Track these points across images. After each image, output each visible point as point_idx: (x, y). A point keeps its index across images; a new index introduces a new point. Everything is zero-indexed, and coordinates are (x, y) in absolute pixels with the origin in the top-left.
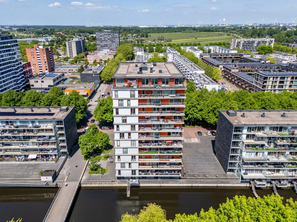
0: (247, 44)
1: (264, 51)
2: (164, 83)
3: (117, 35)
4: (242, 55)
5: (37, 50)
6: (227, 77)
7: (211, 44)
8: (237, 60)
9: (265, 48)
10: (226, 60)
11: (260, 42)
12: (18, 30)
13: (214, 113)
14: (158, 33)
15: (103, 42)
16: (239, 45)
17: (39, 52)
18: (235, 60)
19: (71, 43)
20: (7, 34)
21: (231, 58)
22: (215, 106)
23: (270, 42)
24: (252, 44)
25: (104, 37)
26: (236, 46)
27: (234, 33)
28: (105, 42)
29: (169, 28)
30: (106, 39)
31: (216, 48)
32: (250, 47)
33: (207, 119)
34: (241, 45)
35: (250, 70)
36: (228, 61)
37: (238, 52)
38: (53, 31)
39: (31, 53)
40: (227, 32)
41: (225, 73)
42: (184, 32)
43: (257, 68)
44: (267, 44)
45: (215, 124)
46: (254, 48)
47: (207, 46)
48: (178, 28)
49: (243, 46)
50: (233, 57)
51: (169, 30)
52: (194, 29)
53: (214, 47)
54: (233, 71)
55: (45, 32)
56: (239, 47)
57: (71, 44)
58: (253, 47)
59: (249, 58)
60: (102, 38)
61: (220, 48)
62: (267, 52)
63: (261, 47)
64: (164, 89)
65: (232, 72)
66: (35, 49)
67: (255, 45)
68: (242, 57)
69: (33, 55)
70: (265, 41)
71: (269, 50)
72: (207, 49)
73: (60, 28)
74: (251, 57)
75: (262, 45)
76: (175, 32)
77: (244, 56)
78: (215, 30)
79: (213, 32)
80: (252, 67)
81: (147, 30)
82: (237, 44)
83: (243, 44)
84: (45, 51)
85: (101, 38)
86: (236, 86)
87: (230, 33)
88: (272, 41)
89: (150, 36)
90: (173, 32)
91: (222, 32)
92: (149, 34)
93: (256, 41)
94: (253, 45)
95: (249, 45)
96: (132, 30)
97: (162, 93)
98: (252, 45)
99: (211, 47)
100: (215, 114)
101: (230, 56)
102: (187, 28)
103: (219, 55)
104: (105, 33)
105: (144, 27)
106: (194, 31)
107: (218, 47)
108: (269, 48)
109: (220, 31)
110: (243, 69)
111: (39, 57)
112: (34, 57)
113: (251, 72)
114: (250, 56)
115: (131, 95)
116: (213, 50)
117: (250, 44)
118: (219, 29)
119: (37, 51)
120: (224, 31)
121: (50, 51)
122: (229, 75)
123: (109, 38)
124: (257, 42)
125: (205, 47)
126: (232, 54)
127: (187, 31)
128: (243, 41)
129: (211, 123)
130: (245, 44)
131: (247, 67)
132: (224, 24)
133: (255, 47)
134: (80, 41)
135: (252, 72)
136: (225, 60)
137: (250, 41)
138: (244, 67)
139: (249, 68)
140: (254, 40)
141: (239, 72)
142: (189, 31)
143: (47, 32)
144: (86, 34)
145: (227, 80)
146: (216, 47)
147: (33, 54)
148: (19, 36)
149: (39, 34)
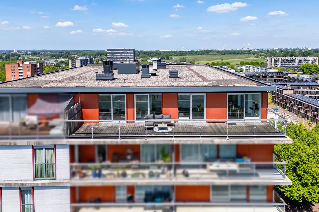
0: (286, 63)
1: (310, 70)
2: (184, 111)
3: (131, 54)
4: (287, 74)
5: (19, 66)
6: (277, 100)
7: (242, 63)
8: (280, 80)
9: (310, 67)
10: (266, 80)
11: (302, 61)
12: (32, 54)
13: (295, 175)
14: (180, 55)
15: (115, 61)
16: (276, 65)
17: (22, 69)
18: (277, 80)
19: (75, 61)
20: (17, 56)
21: (272, 77)
22: (296, 159)
23: (314, 61)
24: (292, 62)
25: (116, 55)
26: (273, 65)
27: (263, 56)
28: (117, 61)
29: (191, 51)
30: (119, 58)
31: (249, 68)
32: (290, 66)
33: (283, 188)
34: (279, 64)
35: (308, 92)
36: (269, 81)
37: (278, 71)
38: (69, 54)
39: (12, 70)
40: (254, 55)
41: (274, 96)
42: (208, 55)
43: (317, 89)
44: (310, 63)
45: (302, 199)
46: (295, 68)
47: (238, 66)
48: (200, 51)
49: (281, 64)
50: (275, 76)
51: (192, 53)
52: (218, 52)
53: (246, 66)
54: (285, 92)
55: (60, 55)
56: (276, 66)
57: (75, 63)
58: (293, 66)
59: (296, 77)
60: (114, 56)
61: (254, 68)
62: (314, 72)
63: (305, 66)
64: (189, 141)
65: (284, 94)
66: (18, 65)
67: (296, 64)
68: (287, 76)
69: (14, 73)
70: (307, 59)
71: (316, 69)
72: (239, 69)
73: (78, 52)
74: (298, 76)
75: (305, 64)
76: (199, 55)
77: (289, 75)
78: (241, 53)
79: (239, 55)
80: (309, 87)
81: (169, 53)
82: (274, 63)
83: (281, 63)
84: (30, 68)
85: (112, 56)
86: (296, 114)
87: (258, 55)
88: (315, 60)
89: (171, 58)
90: (196, 55)
91: (249, 55)
92: (170, 57)
93: (296, 59)
94: (294, 64)
95: (289, 65)
96: (152, 53)
97: (177, 159)
98: (292, 64)
99: (243, 66)
100: (298, 175)
101: (270, 75)
102: (210, 51)
103: (257, 74)
104: (117, 51)
105: (165, 51)
106: (218, 54)
107: (251, 67)
108: (315, 67)
109: (246, 54)
110: (298, 90)
111: (21, 76)
112: (14, 76)
113: (310, 94)
114: (296, 75)
115: (35, 165)
116: (246, 70)
117: (290, 62)
118: (245, 52)
119: (19, 68)
120: (250, 54)
121: (38, 68)
122: (280, 98)
123: (122, 56)
124: (298, 61)
125: (236, 67)
126: (273, 73)
127: (211, 54)
128: (281, 59)
129: (295, 198)
130: (283, 63)
131: (302, 87)
132: (249, 48)
133: (297, 66)
134: (87, 60)
135: (312, 94)
136: (264, 80)
137: (290, 59)
138: (299, 88)
139: (305, 89)
140: (293, 59)
141: (294, 93)
142: (213, 54)
143: (62, 55)
144: (103, 57)
145: (278, 105)
146: (249, 66)
147: (14, 71)
148: (29, 59)
149: (52, 57)
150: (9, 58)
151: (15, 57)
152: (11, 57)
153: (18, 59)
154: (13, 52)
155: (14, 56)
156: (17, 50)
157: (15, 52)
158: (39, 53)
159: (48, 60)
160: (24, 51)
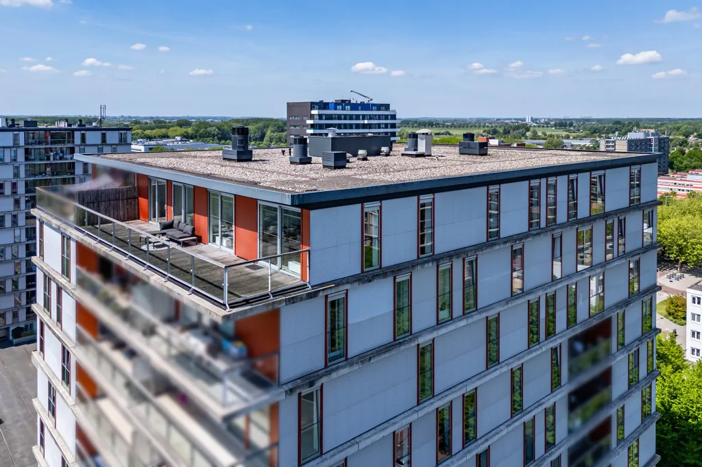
19: (614, 142)
38: (634, 127)
55: (612, 128)
57: (613, 146)
134: (650, 140)
143: (617, 129)
148: (545, 135)
149: (595, 132)
150: (509, 132)
151: (520, 131)
152: (511, 131)
153: (524, 135)
154: (525, 121)
155: (518, 129)
156: (532, 118)
157: (527, 121)
158: (571, 125)
159: (581, 140)
160: (545, 119)
